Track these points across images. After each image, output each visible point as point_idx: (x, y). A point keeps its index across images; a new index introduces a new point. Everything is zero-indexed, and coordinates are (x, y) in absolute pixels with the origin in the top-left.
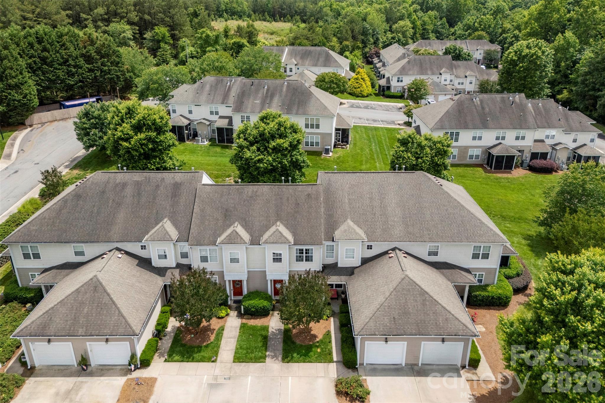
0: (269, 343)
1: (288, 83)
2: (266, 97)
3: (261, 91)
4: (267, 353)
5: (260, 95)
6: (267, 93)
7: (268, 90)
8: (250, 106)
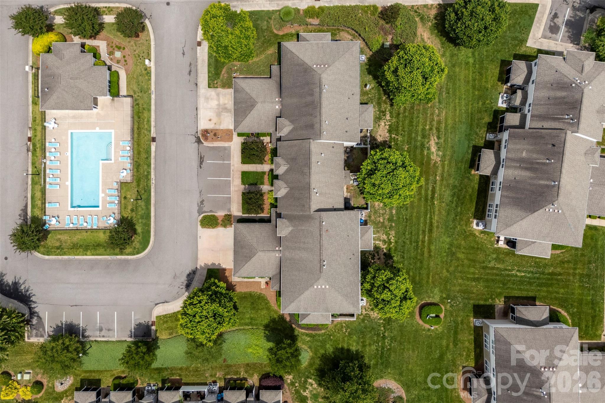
0: (253, 186)
1: (554, 186)
2: (532, 163)
3: (542, 156)
4: (247, 186)
5: (535, 156)
6: (538, 163)
7: (544, 164)
8: (518, 147)
